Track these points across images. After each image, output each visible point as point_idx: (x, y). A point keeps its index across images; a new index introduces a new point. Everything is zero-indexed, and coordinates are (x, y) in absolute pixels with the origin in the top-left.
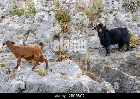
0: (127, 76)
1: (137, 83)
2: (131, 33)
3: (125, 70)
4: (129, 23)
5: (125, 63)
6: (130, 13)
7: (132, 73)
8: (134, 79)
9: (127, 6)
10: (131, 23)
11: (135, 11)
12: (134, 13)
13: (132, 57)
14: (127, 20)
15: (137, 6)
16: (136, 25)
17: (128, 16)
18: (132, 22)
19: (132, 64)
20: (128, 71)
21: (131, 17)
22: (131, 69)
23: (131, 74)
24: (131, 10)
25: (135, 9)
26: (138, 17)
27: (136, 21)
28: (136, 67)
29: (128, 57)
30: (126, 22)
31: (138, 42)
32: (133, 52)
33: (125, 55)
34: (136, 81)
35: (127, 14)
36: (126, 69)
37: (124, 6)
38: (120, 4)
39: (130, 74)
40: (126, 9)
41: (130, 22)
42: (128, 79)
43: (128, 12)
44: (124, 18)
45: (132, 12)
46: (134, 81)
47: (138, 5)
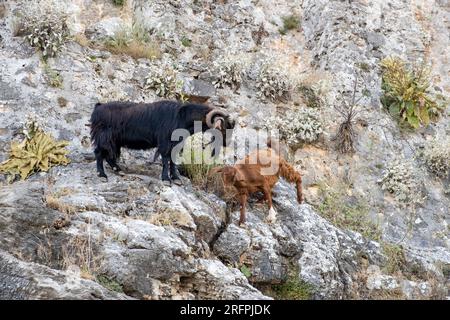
0: (11, 261)
1: (40, 285)
2: (36, 124)
3: (5, 242)
4: (32, 90)
5: (9, 219)
6: (36, 58)
7: (28, 253)
8: (30, 272)
9: (30, 37)
10: (37, 92)
11: (54, 56)
12: (51, 61)
13: (32, 201)
14: (26, 82)
15: (61, 39)
16: (55, 99)
17: (30, 69)
18: (41, 87)
19: (30, 224)
20: (15, 245)
21: (39, 71)
22: (27, 240)
23: (24, 256)
24: (42, 49)
25: (55, 49)
26: (62, 74)
27: (54, 85)
28: (41, 233)
29: (18, 201)
30: (24, 87)
31: (56, 154)
32: (36, 185)
33: (12, 193)
34: (37, 279)
35: (27, 62)
36: (10, 240)
37: (19, 34)
38: (7, 27)
39: (20, 255)
40: (27, 44)
41: (35, 87)
42: (14, 273)
43: (30, 54)
44: (17, 74)
45: (45, 58)
46: (31, 279)
47: (64, 37)
